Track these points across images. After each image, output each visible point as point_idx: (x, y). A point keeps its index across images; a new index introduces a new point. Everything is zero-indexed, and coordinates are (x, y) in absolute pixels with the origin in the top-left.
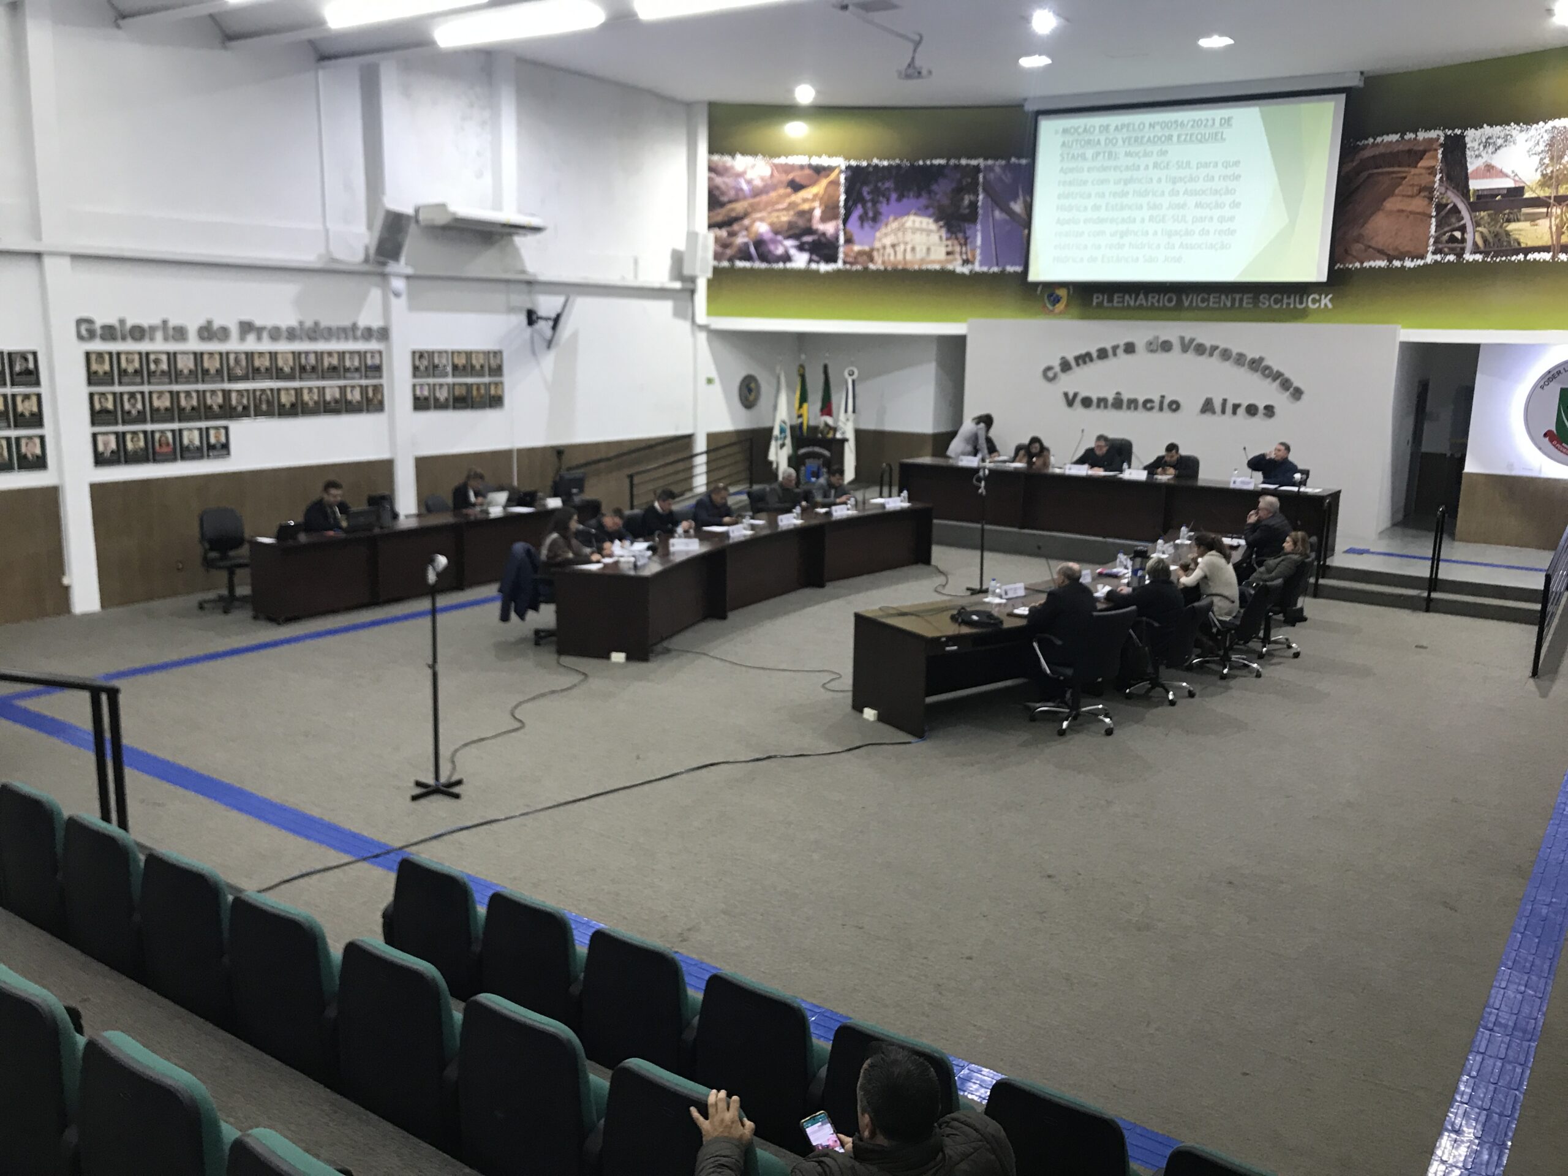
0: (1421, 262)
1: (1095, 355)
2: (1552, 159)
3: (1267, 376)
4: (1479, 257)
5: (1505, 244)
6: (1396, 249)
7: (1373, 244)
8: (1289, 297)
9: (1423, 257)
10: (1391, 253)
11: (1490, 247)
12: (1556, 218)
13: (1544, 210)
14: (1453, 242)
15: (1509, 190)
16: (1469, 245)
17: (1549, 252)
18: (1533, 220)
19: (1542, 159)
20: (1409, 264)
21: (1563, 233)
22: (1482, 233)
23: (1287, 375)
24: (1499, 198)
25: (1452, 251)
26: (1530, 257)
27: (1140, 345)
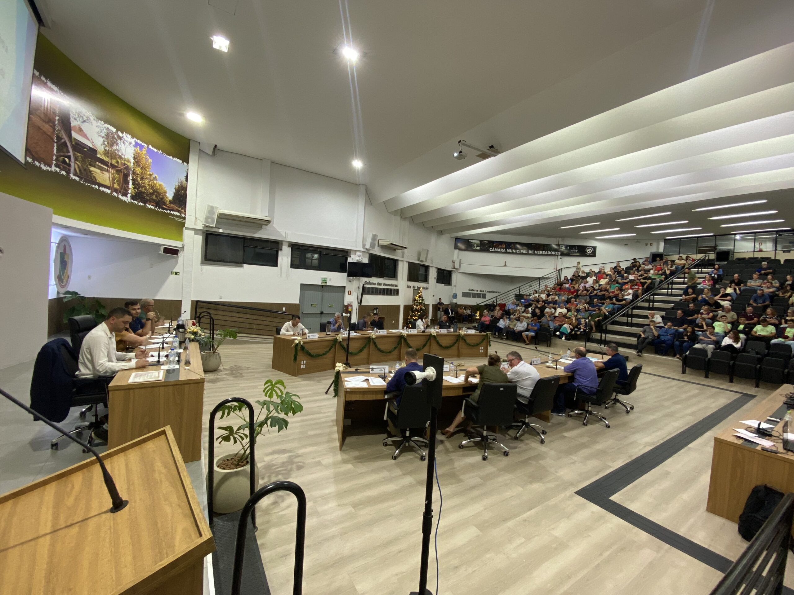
0: (49, 169)
2: (108, 143)
4: (77, 178)
5: (89, 177)
9: (50, 166)
11: (82, 175)
12: (112, 174)
13: (106, 168)
14: (65, 164)
15: (90, 147)
16: (72, 169)
17: (109, 189)
18: (102, 170)
19: (104, 141)
20: (43, 167)
21: (115, 183)
22: (78, 165)
24: (85, 149)
25: (64, 169)
26: (101, 188)
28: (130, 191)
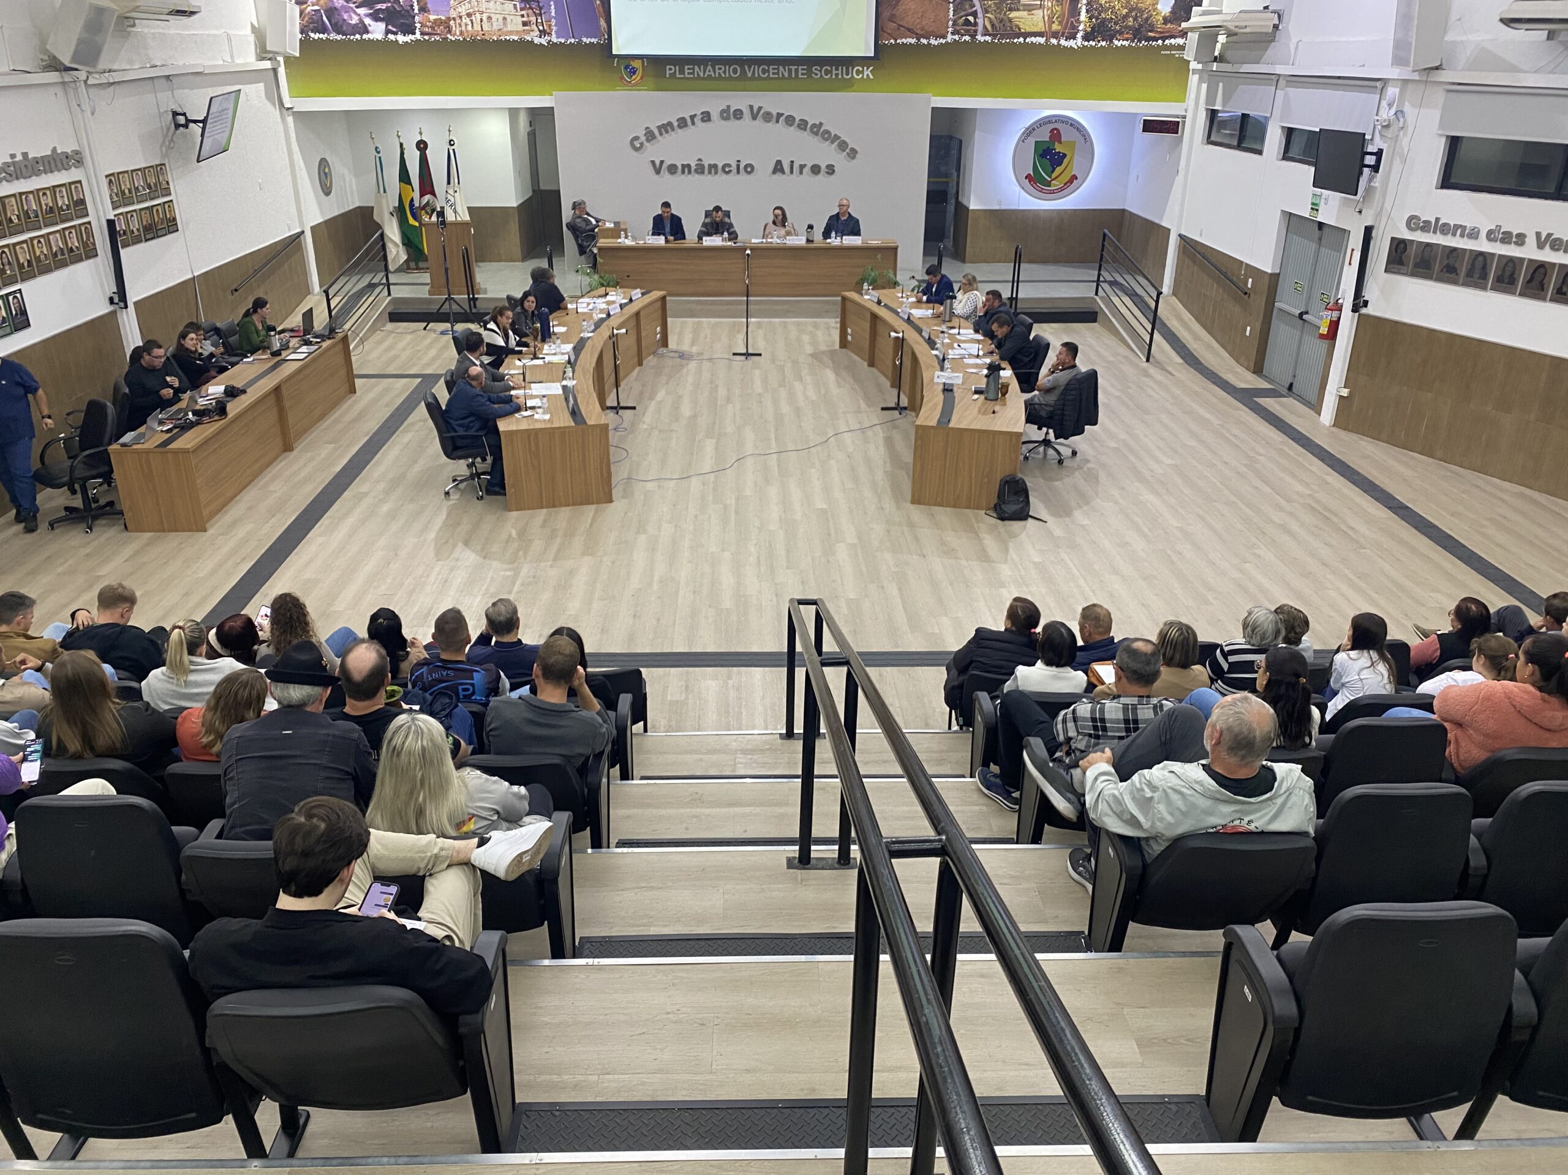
0: (943, 41)
1: (676, 124)
3: (826, 140)
4: (988, 38)
5: (1008, 28)
6: (922, 29)
7: (903, 23)
8: (837, 69)
9: (944, 37)
10: (919, 32)
11: (997, 31)
12: (1048, 10)
13: (1038, 3)
14: (967, 25)
16: (980, 28)
17: (1043, 37)
18: (1029, 10)
20: (933, 42)
21: (1054, 22)
22: (989, 19)
23: (844, 138)
25: (967, 32)
26: (1028, 40)
27: (715, 115)
28: (1081, 27)
